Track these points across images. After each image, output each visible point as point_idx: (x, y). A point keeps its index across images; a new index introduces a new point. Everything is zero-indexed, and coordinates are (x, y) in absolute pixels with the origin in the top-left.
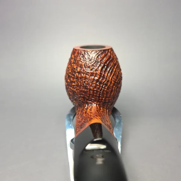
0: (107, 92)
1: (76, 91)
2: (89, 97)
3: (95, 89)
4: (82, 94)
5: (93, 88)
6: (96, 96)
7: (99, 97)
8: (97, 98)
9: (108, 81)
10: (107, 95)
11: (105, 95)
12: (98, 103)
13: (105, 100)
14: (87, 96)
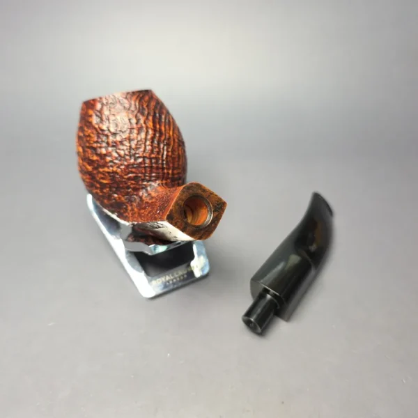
0: (174, 158)
1: (119, 170)
2: (144, 174)
3: (153, 156)
4: (132, 172)
5: (150, 154)
6: (157, 168)
7: (163, 169)
8: (160, 171)
9: (169, 139)
10: (173, 163)
11: (171, 165)
12: (164, 182)
13: (173, 174)
14: (142, 173)
